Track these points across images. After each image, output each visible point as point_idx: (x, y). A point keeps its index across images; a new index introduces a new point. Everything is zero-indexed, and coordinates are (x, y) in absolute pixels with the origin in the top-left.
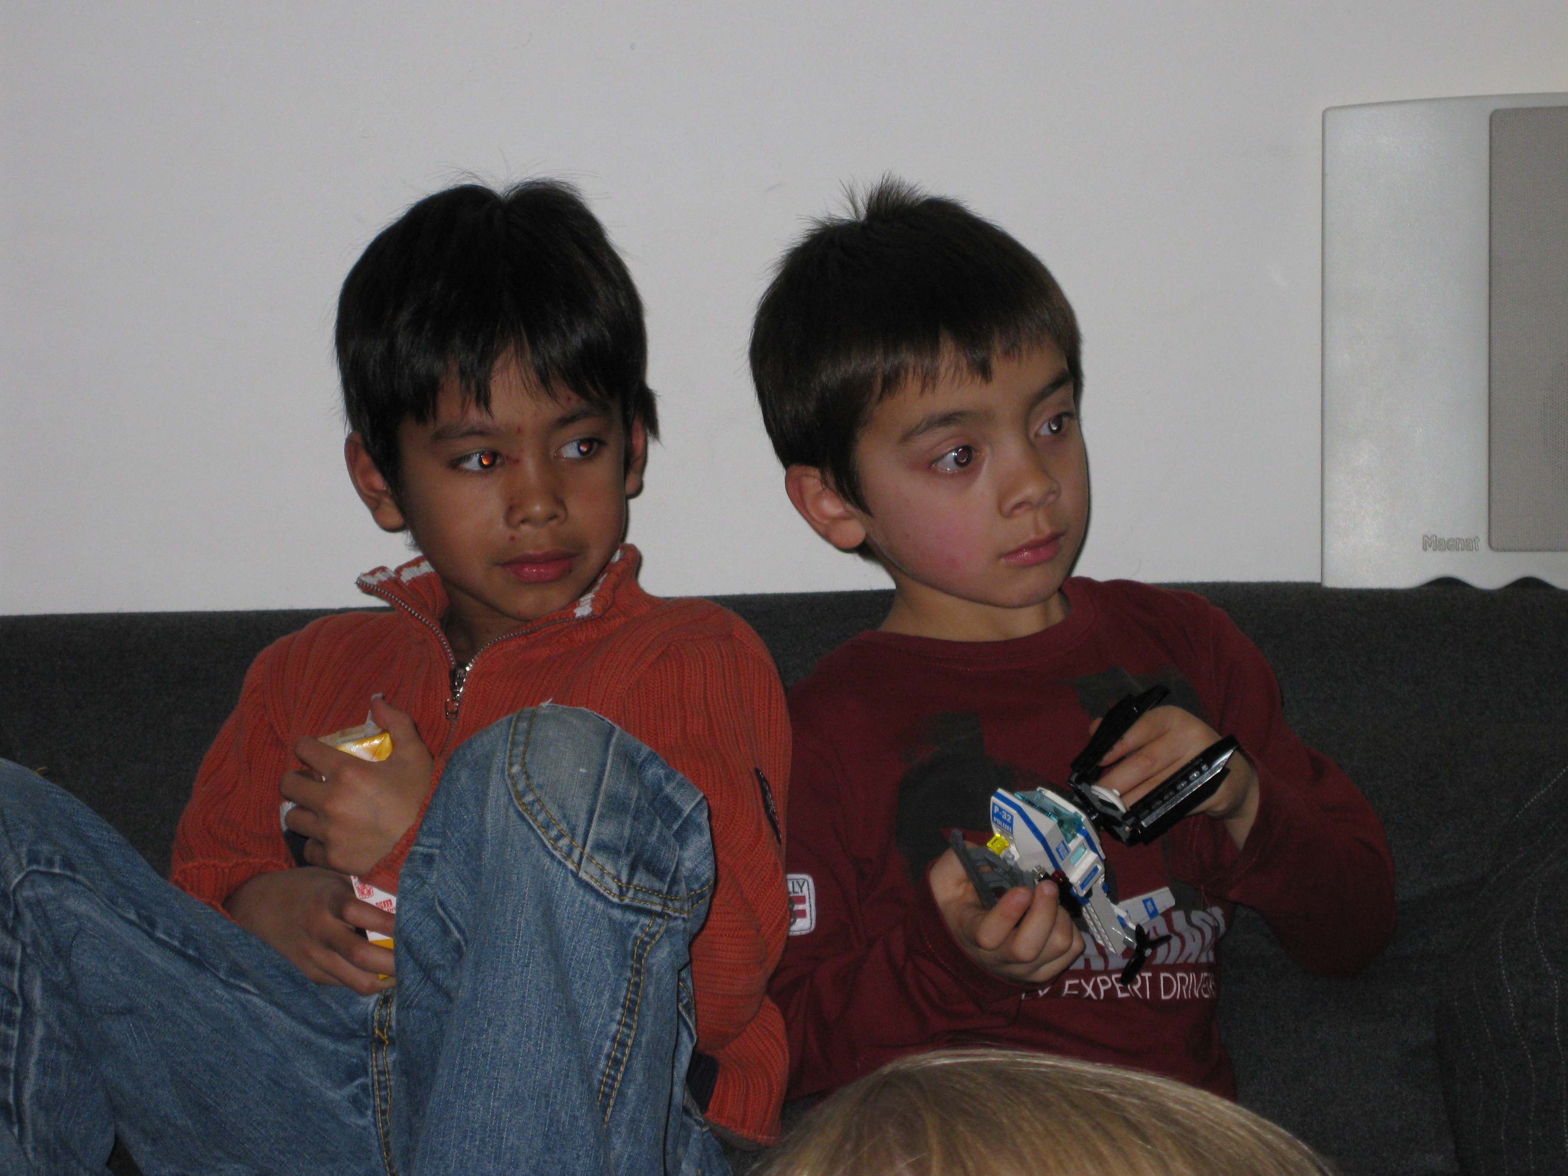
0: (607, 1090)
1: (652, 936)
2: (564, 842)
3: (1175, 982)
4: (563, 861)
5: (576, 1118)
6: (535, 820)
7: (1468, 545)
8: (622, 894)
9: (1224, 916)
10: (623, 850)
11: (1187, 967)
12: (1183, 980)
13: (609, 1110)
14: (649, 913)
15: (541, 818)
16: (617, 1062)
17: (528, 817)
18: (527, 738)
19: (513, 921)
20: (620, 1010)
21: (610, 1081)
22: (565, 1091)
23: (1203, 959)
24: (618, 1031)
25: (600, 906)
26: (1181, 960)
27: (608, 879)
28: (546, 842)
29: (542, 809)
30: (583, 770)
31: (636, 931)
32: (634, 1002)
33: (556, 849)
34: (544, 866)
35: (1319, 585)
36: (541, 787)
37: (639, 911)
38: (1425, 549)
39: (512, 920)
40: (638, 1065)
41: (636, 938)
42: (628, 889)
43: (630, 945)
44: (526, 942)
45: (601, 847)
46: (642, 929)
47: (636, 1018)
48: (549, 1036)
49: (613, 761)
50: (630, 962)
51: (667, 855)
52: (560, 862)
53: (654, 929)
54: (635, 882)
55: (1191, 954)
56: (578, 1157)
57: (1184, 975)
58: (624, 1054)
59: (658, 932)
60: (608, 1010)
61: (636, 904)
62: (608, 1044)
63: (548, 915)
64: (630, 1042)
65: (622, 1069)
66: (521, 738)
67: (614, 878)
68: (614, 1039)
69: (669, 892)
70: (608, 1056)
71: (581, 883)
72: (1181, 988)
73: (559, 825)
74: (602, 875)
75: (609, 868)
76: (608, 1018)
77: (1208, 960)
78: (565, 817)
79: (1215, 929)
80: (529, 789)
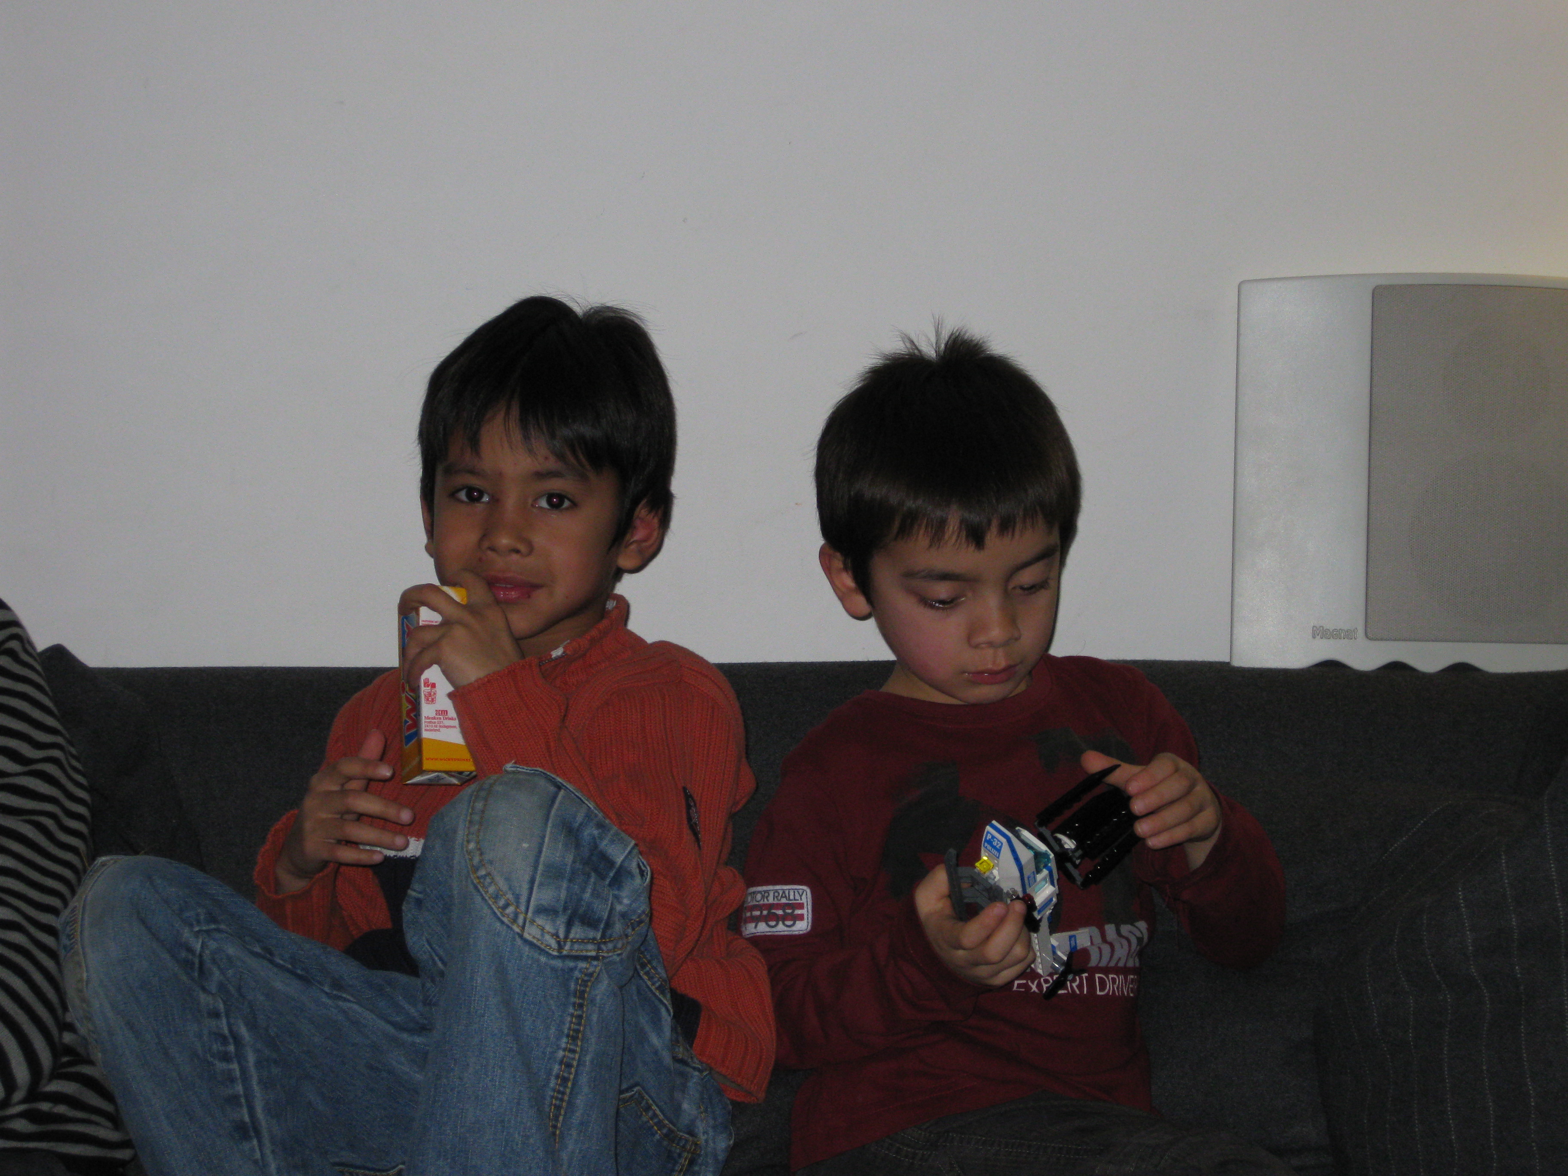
0: (558, 1102)
1: (591, 975)
2: (510, 910)
3: (1108, 982)
4: (510, 925)
5: (527, 1137)
6: (487, 892)
7: (1349, 635)
8: (560, 947)
9: (1148, 929)
10: (561, 909)
11: (1117, 970)
12: (1114, 980)
13: (561, 1118)
14: (585, 958)
15: (492, 889)
16: (565, 1080)
17: (481, 889)
18: (482, 818)
19: (472, 978)
20: (565, 1040)
21: (560, 1096)
22: (518, 1116)
23: (1130, 964)
24: (564, 1056)
25: (543, 959)
26: (1112, 964)
27: (547, 937)
28: (496, 911)
29: (492, 882)
30: (525, 845)
31: (577, 974)
32: (577, 1031)
33: (504, 916)
34: (496, 930)
35: (1228, 663)
36: (491, 862)
37: (577, 958)
38: (1314, 637)
39: (470, 978)
40: (584, 1079)
41: (577, 979)
42: (565, 942)
43: (573, 986)
44: (481, 996)
45: (541, 910)
46: (581, 971)
47: (579, 1043)
48: (503, 1073)
49: (551, 833)
50: (573, 1000)
51: (600, 907)
52: (508, 927)
53: (591, 970)
54: (572, 936)
55: (1120, 959)
56: (530, 1168)
57: (1115, 976)
58: (570, 1073)
59: (594, 972)
60: (555, 1040)
61: (574, 953)
62: (556, 1067)
63: (501, 971)
64: (575, 1063)
65: (570, 1084)
66: (476, 818)
67: (553, 935)
68: (561, 1063)
69: (603, 936)
70: (557, 1077)
71: (526, 941)
72: (1113, 988)
73: (505, 896)
74: (542, 935)
75: (549, 928)
76: (555, 1047)
77: (1135, 965)
78: (510, 888)
79: (1140, 940)
80: (482, 864)
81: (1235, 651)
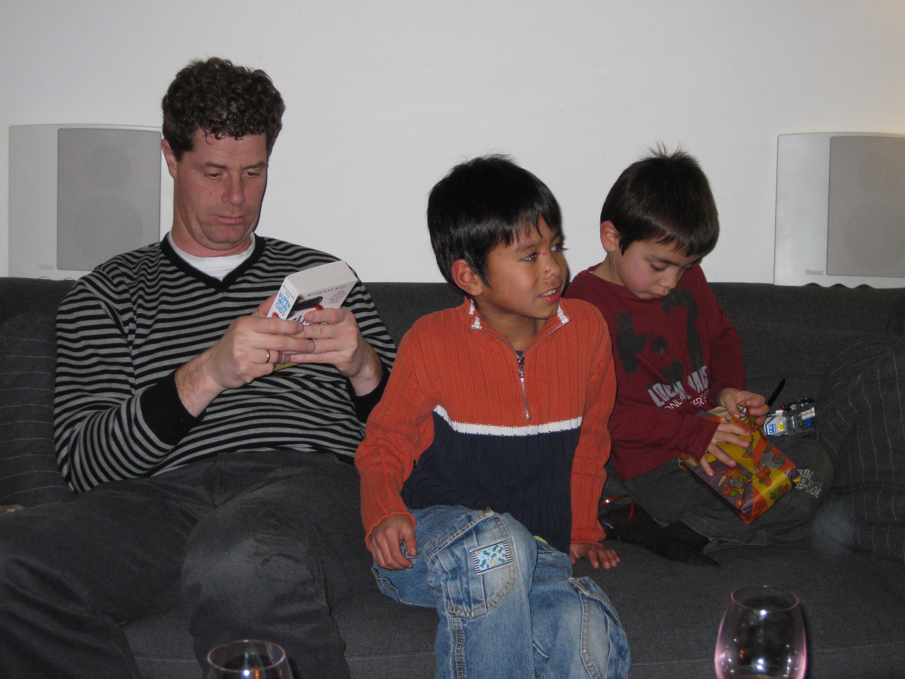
7: (820, 273)
36: (594, 660)
38: (806, 274)
55: (700, 389)
80: (590, 660)
81: (775, 279)
